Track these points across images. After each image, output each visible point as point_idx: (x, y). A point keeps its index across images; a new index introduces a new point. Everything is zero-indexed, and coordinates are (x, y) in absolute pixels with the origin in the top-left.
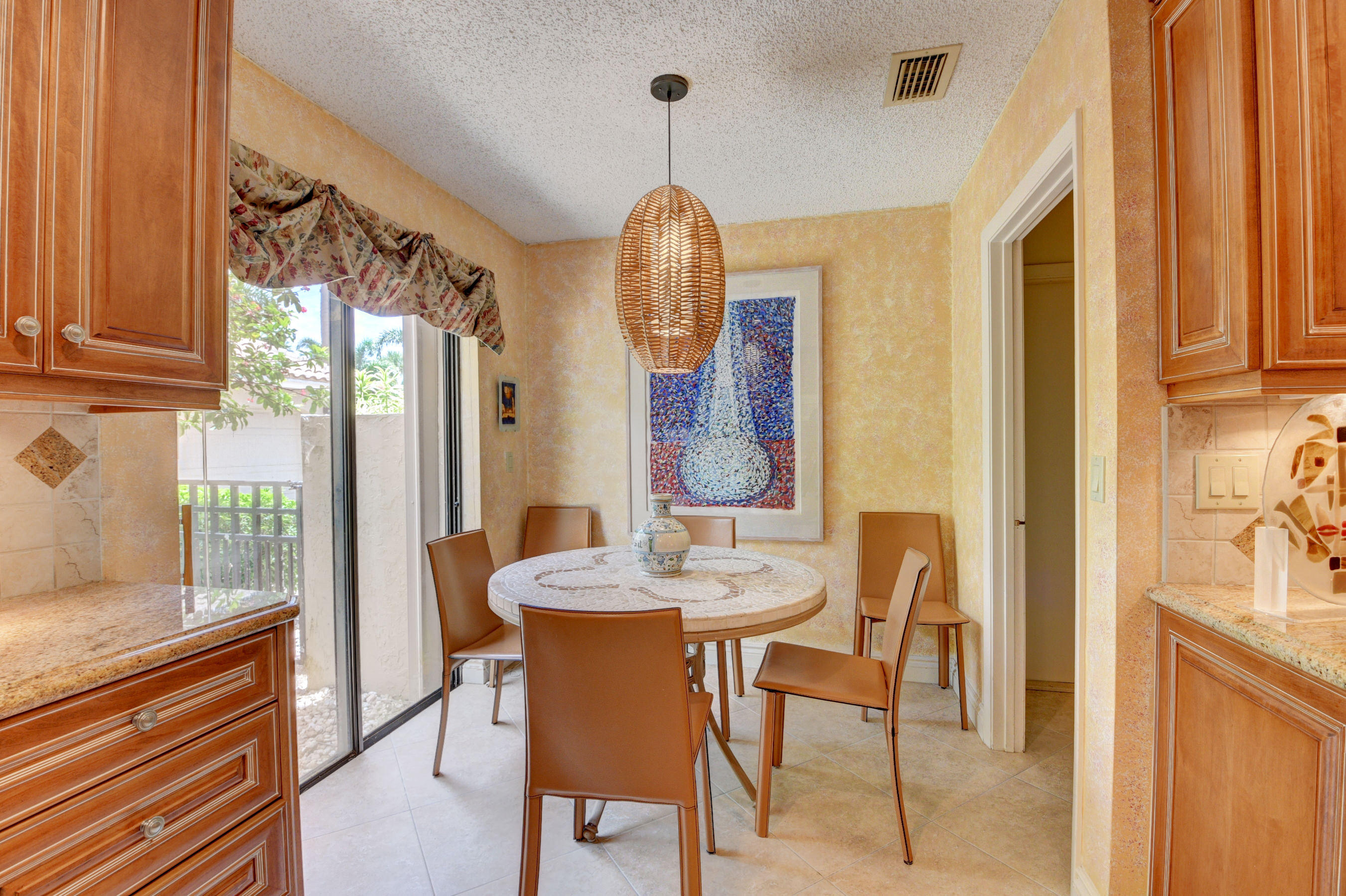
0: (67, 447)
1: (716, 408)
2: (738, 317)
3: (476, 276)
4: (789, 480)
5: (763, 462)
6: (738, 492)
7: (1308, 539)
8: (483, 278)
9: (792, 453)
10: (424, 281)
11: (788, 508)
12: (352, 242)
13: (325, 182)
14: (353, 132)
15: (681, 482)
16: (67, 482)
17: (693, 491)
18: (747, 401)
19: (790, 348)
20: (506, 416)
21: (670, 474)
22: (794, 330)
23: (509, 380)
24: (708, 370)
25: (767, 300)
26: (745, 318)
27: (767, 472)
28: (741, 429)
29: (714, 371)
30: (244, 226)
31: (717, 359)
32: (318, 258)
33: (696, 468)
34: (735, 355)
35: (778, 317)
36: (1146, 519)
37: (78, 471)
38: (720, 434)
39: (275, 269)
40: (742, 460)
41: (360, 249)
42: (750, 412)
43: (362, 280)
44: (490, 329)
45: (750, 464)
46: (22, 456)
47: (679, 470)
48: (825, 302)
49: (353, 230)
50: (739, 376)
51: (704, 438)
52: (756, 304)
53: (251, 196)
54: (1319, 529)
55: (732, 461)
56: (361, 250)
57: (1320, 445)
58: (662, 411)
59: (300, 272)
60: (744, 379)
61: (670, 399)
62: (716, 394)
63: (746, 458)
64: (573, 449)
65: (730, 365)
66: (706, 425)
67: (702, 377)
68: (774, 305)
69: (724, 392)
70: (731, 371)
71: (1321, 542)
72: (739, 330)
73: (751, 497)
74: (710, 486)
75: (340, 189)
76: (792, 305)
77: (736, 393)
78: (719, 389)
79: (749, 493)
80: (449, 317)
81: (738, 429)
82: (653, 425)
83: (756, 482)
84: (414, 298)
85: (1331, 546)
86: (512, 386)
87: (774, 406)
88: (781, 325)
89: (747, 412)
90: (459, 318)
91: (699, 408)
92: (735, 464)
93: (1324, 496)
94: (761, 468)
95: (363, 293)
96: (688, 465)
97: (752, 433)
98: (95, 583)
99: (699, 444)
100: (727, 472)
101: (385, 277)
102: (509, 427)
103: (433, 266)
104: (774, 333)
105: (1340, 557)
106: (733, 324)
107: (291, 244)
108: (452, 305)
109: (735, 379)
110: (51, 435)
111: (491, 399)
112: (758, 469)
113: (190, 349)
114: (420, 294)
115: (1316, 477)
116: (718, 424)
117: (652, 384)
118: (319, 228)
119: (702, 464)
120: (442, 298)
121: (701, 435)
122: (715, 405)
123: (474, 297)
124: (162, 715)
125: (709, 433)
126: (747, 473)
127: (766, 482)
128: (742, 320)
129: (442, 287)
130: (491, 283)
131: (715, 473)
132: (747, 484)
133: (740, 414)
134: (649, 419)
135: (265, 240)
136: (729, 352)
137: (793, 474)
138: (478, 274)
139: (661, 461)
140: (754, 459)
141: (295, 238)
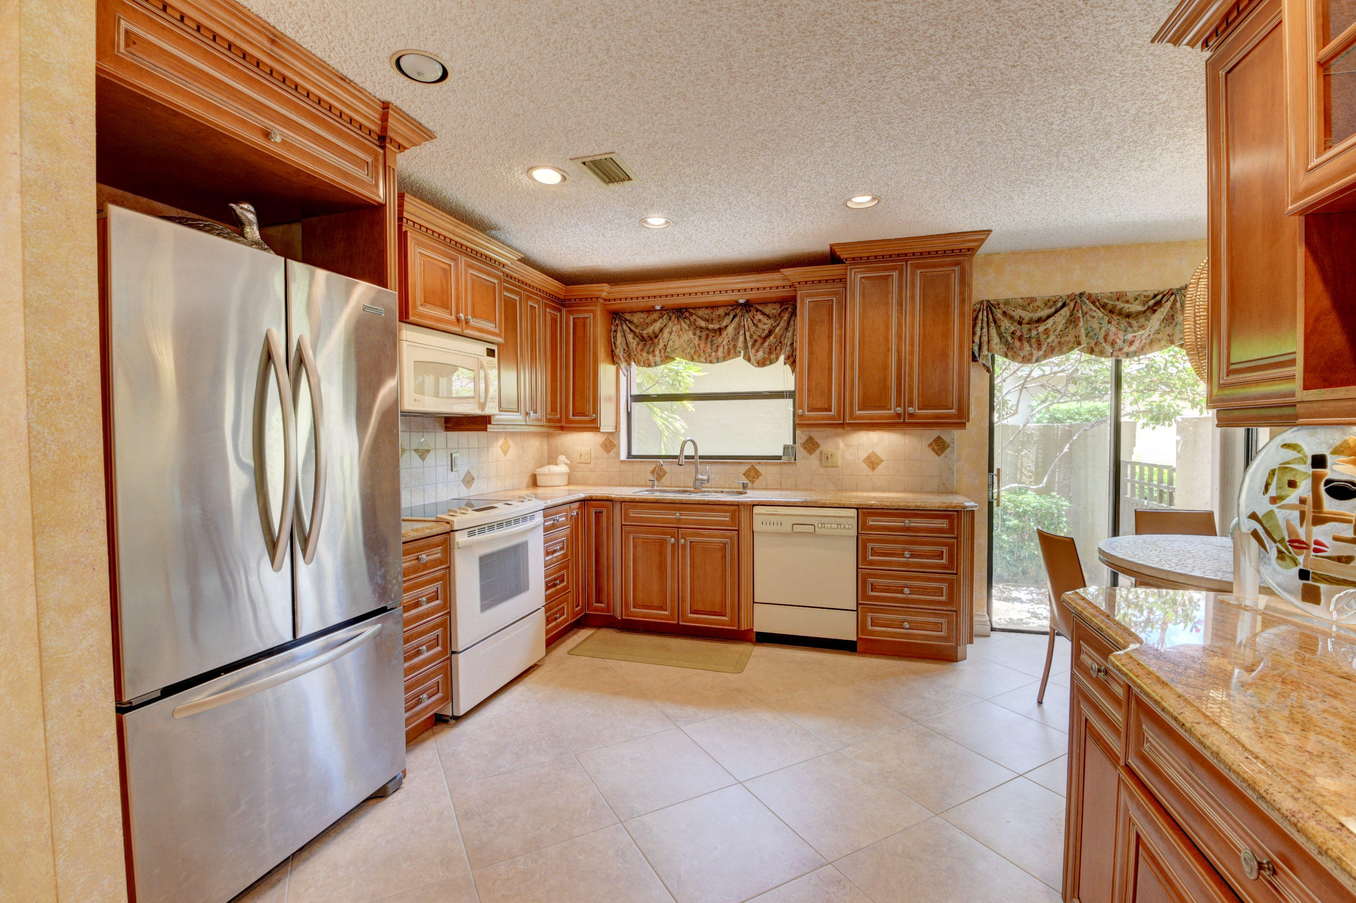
0: (944, 442)
7: (1278, 548)
10: (1174, 324)
12: (1096, 321)
13: (1076, 293)
16: (944, 454)
30: (1019, 338)
32: (1067, 339)
37: (947, 451)
39: (1038, 353)
43: (1104, 342)
46: (930, 445)
49: (1094, 314)
53: (1024, 321)
54: (1289, 541)
56: (1101, 324)
57: (1292, 469)
59: (1057, 349)
71: (1291, 553)
75: (1089, 292)
84: (1162, 338)
85: (1301, 559)
93: (1297, 514)
95: (1106, 349)
105: (1311, 571)
107: (1048, 337)
110: (939, 438)
113: (952, 409)
114: (1171, 334)
115: (1288, 496)
118: (1068, 321)
124: (912, 524)
135: (1031, 340)
141: (1051, 333)
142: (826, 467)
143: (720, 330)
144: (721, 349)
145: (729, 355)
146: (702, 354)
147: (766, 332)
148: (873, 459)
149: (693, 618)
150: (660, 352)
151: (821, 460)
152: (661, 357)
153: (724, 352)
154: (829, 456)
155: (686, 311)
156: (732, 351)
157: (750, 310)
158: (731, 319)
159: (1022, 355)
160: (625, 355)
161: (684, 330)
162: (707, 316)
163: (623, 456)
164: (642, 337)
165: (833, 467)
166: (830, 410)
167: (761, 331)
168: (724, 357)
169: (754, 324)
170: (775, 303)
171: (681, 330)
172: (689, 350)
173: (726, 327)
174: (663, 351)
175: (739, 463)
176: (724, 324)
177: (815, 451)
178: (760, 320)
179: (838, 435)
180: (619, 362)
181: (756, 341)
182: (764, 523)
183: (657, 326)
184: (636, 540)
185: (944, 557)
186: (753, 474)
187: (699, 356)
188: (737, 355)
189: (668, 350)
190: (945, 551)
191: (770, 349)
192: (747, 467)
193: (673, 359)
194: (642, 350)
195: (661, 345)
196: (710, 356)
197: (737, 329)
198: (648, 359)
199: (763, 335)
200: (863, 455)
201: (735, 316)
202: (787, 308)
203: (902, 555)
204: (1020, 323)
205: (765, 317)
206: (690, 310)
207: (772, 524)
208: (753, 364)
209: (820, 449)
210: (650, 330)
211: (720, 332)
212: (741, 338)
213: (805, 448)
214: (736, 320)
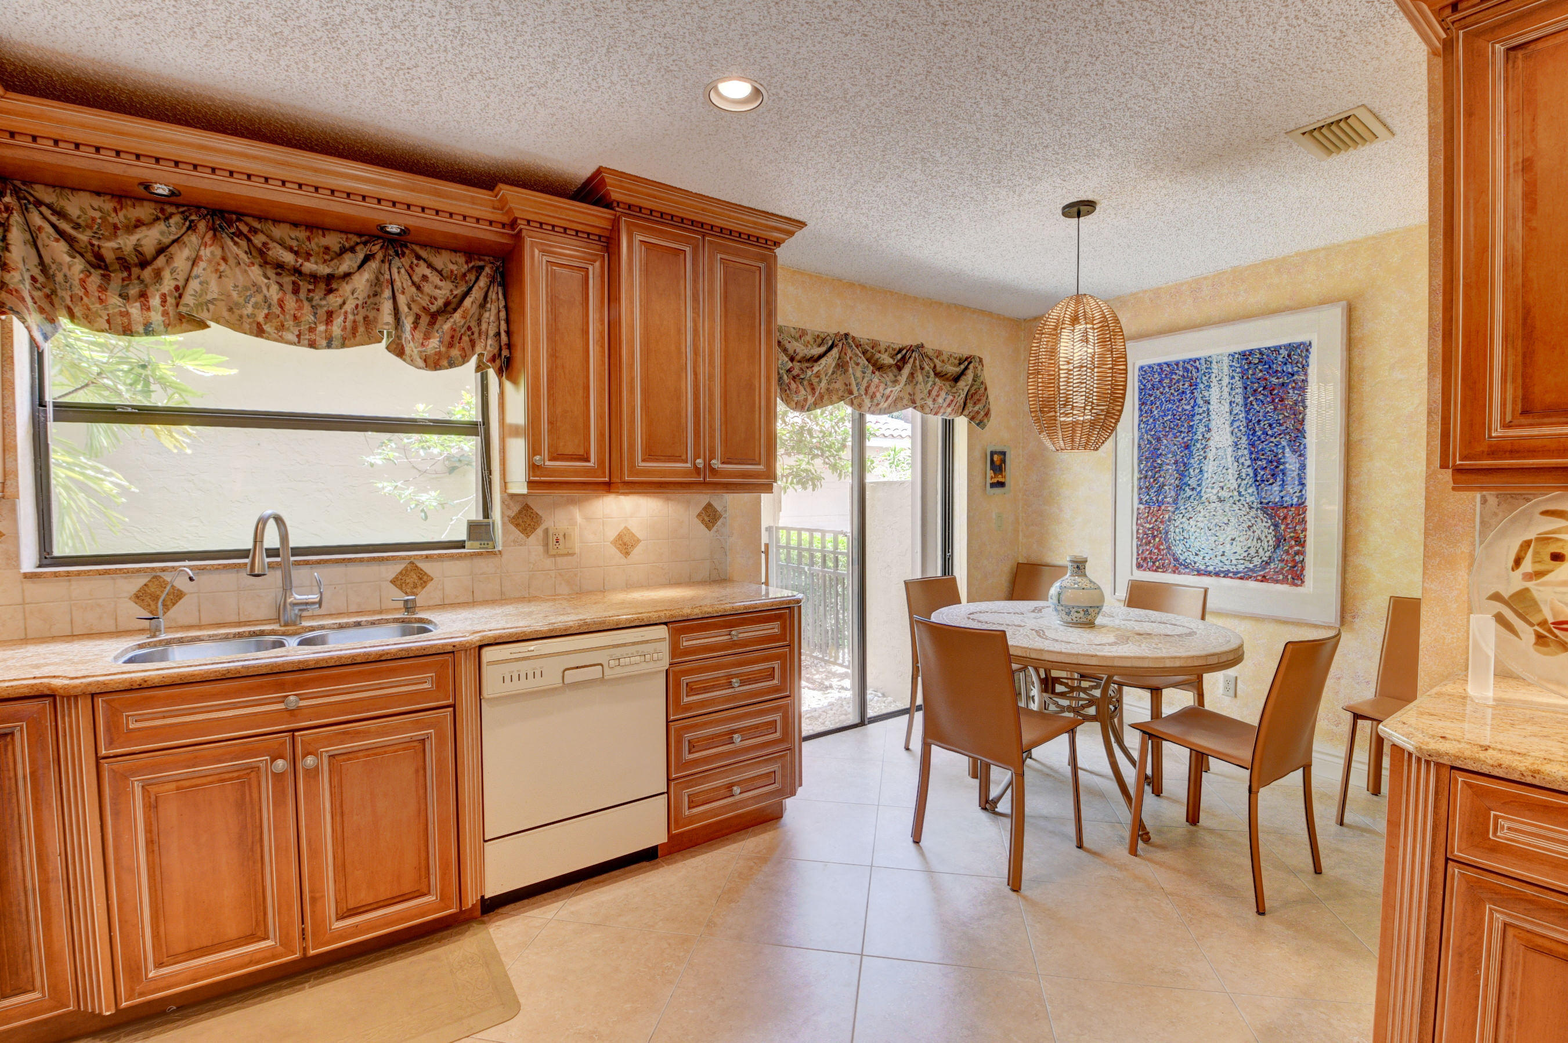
0: (716, 511)
1: (1210, 471)
2: (1238, 370)
3: (963, 367)
4: (1297, 553)
5: (1266, 531)
6: (1234, 562)
7: (1536, 632)
8: (971, 366)
9: (1304, 521)
10: (914, 382)
11: (1296, 585)
12: (859, 369)
13: (842, 333)
14: (863, 287)
15: (1169, 548)
16: (715, 528)
17: (1182, 558)
18: (1248, 463)
19: (1303, 401)
20: (995, 480)
21: (1157, 540)
22: (1310, 379)
23: (998, 448)
24: (1202, 429)
25: (1275, 347)
26: (1247, 370)
27: (1271, 543)
28: (1240, 493)
29: (1209, 430)
30: (794, 378)
31: (1212, 417)
32: (836, 386)
33: (1185, 535)
34: (1235, 412)
35: (1289, 366)
36: (1455, 606)
37: (719, 523)
38: (1214, 498)
39: (811, 400)
40: (1241, 528)
41: (864, 373)
42: (1252, 475)
43: (866, 394)
44: (976, 408)
45: (1250, 533)
46: (699, 515)
47: (1166, 536)
48: (1351, 343)
49: (860, 360)
50: (1239, 434)
51: (1196, 503)
52: (1261, 353)
53: (798, 358)
54: (1553, 623)
55: (1229, 529)
57: (1558, 540)
58: (1150, 473)
59: (826, 397)
60: (1244, 438)
61: (1159, 461)
62: (1211, 455)
63: (1245, 526)
64: (1061, 511)
65: (1228, 423)
66: (1199, 489)
67: (1195, 437)
68: (1284, 353)
69: (1220, 453)
70: (1229, 429)
71: (1557, 637)
72: (1239, 384)
73: (1251, 570)
74: (1201, 554)
75: (853, 333)
76: (1307, 350)
77: (1235, 454)
78: (1214, 450)
79: (1248, 564)
80: (936, 406)
81: (1236, 493)
82: (1140, 488)
83: (1257, 552)
84: (907, 397)
86: (1004, 453)
87: (1281, 467)
88: (1293, 375)
89: (1248, 475)
90: (945, 405)
91: (1191, 470)
92: (1231, 531)
94: (1263, 538)
95: (867, 402)
96: (1177, 530)
97: (1253, 498)
98: (725, 580)
99: (1190, 509)
100: (1221, 540)
101: (881, 389)
102: (998, 491)
103: (922, 368)
104: (1283, 384)
106: (1233, 377)
107: (820, 381)
108: (938, 396)
109: (1233, 438)
110: (709, 505)
111: (979, 466)
112: (1259, 539)
113: (759, 464)
114: (911, 393)
115: (1550, 571)
116: (1213, 488)
117: (1139, 446)
118: (838, 365)
119: (1193, 530)
120: (930, 392)
121: (1192, 500)
122: (1210, 467)
123: (961, 384)
124: (741, 635)
125: (1201, 497)
126: (1245, 543)
127: (1268, 554)
128: (1244, 373)
129: (930, 383)
130: (980, 368)
131: (1207, 540)
132: (1246, 554)
133: (1239, 476)
134: (1136, 482)
135: (805, 383)
136: (1227, 408)
137: (1303, 545)
138: (966, 363)
139: (1148, 526)
140: (1255, 528)
141: (823, 376)
142: (554, 556)
143: (330, 278)
144: (338, 321)
145: (354, 334)
146: (290, 323)
147: (440, 302)
148: (626, 539)
149: (344, 928)
150: (164, 301)
151: (546, 545)
152: (165, 313)
153: (344, 329)
154: (561, 538)
155: (239, 220)
156: (361, 329)
157: (403, 254)
158: (359, 261)
159: (796, 399)
160: (37, 294)
161: (232, 261)
162: (294, 244)
163: (29, 559)
164: (99, 256)
165: (568, 554)
166: (588, 460)
167: (427, 298)
168: (344, 339)
169: (414, 283)
170: (455, 251)
171: (224, 259)
172: (249, 310)
173: (347, 276)
174: (170, 301)
175: (383, 559)
176: (344, 268)
177: (535, 529)
178: (425, 278)
179: (572, 502)
180: (21, 307)
181: (418, 317)
182: (508, 679)
183: (150, 238)
184: (153, 790)
185: (776, 676)
186: (413, 578)
187: (282, 327)
188: (373, 338)
189: (188, 299)
190: (776, 666)
191: (452, 337)
192: (399, 567)
193: (203, 325)
194: (102, 289)
195: (168, 285)
196: (311, 330)
197: (376, 284)
198: (127, 314)
199: (433, 308)
200: (612, 534)
201: (367, 259)
202: (482, 268)
203: (730, 685)
204: (792, 359)
205: (435, 273)
206: (246, 219)
207: (523, 677)
208: (412, 362)
209: (543, 526)
210: (127, 242)
211: (328, 284)
212: (387, 307)
213: (517, 525)
214: (373, 265)
